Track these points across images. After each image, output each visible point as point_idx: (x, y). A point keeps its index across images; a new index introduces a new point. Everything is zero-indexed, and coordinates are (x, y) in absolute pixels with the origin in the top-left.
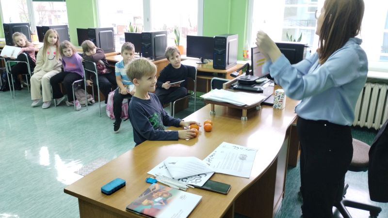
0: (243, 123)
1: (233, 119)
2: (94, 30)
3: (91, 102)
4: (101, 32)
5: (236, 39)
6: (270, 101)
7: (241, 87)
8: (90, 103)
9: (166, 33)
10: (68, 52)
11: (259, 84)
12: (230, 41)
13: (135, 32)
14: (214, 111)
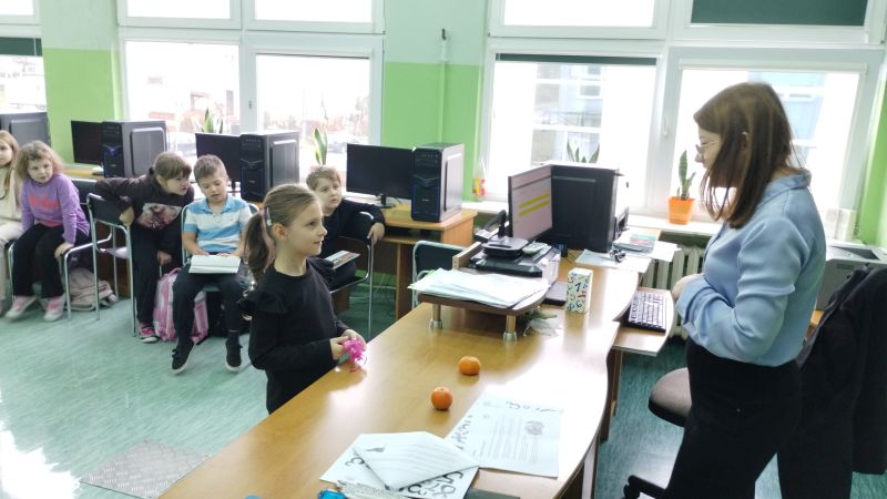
0: (508, 345)
1: (485, 338)
2: (118, 127)
3: (107, 299)
4: (136, 130)
5: (459, 155)
6: (558, 296)
7: (491, 264)
8: (105, 303)
9: (296, 136)
10: (43, 170)
11: (530, 256)
12: (449, 158)
13: (217, 133)
14: (439, 320)
